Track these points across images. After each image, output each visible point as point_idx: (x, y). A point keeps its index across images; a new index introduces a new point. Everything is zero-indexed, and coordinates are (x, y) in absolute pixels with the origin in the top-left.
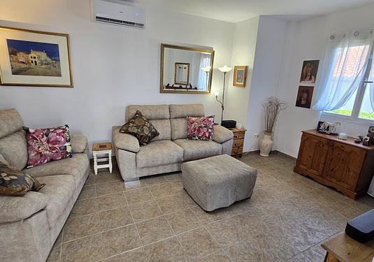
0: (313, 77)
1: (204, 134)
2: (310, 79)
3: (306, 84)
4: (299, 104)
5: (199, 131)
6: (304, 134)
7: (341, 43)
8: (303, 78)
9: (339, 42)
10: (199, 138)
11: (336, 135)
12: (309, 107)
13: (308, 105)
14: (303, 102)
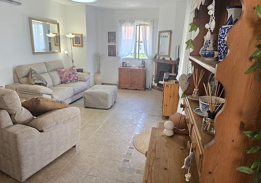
0: (114, 40)
1: (74, 78)
2: (113, 41)
3: (111, 44)
4: (110, 55)
5: (70, 77)
6: (119, 68)
7: (124, 24)
8: (109, 41)
9: (123, 23)
10: (71, 81)
11: (130, 67)
12: (115, 56)
13: (114, 55)
14: (112, 54)
